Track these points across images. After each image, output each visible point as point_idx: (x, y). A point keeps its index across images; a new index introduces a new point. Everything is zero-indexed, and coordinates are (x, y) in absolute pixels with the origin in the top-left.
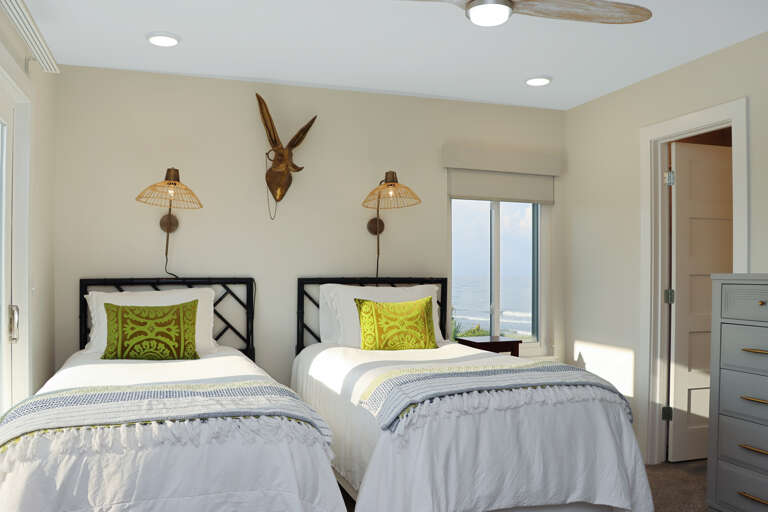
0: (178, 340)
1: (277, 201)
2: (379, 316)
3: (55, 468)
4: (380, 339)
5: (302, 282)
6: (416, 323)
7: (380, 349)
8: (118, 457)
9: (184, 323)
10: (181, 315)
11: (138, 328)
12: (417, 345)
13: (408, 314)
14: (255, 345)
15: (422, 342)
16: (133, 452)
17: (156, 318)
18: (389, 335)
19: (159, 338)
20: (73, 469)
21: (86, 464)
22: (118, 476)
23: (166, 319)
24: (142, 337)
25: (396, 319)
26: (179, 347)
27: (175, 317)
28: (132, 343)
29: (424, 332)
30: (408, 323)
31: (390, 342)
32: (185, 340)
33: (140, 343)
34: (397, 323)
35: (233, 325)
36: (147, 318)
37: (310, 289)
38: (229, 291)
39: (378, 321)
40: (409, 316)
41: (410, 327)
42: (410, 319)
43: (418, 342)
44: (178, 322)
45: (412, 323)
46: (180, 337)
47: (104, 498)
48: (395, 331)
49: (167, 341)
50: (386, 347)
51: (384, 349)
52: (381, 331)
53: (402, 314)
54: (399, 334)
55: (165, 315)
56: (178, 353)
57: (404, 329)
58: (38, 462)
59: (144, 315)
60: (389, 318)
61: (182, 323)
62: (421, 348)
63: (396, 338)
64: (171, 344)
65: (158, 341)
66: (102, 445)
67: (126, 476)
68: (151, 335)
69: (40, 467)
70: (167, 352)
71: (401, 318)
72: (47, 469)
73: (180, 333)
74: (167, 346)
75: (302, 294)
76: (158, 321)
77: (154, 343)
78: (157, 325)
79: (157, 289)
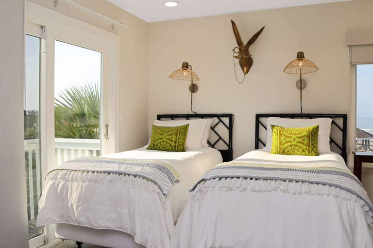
0: (175, 142)
1: (245, 74)
2: (281, 135)
3: (58, 184)
4: (280, 147)
5: (258, 116)
6: (304, 140)
7: (280, 154)
8: (77, 184)
9: (180, 134)
10: (179, 131)
11: (160, 136)
12: (303, 153)
13: (298, 134)
14: (233, 148)
15: (307, 151)
16: (82, 183)
17: (168, 132)
18: (285, 146)
19: (168, 141)
20: (63, 186)
21: (68, 185)
22: (77, 191)
23: (172, 132)
24: (161, 140)
25: (291, 137)
26: (176, 146)
27: (176, 132)
28: (157, 143)
29: (308, 145)
30: (298, 140)
31: (286, 150)
32: (179, 143)
33: (160, 143)
34: (291, 140)
35: (222, 137)
36: (165, 132)
37: (262, 120)
38: (220, 121)
39: (280, 138)
40: (299, 136)
41: (300, 142)
42: (300, 138)
43: (304, 151)
44: (176, 134)
45: (300, 140)
46: (176, 141)
47: (72, 200)
48: (290, 144)
49: (171, 143)
50: (283, 153)
51: (283, 154)
52: (281, 143)
53: (295, 134)
54: (291, 146)
55: (172, 130)
56: (175, 148)
57: (295, 143)
58: (54, 181)
59: (164, 130)
60: (287, 137)
61: (178, 135)
62: (306, 155)
63: (290, 148)
64: (173, 144)
65: (167, 142)
66: (72, 178)
67: (79, 191)
68: (165, 140)
69: (54, 183)
70: (170, 147)
71: (295, 136)
72: (56, 184)
73: (176, 139)
74: (171, 145)
75: (258, 123)
76: (168, 133)
77: (165, 143)
78: (168, 135)
79: (188, 119)
